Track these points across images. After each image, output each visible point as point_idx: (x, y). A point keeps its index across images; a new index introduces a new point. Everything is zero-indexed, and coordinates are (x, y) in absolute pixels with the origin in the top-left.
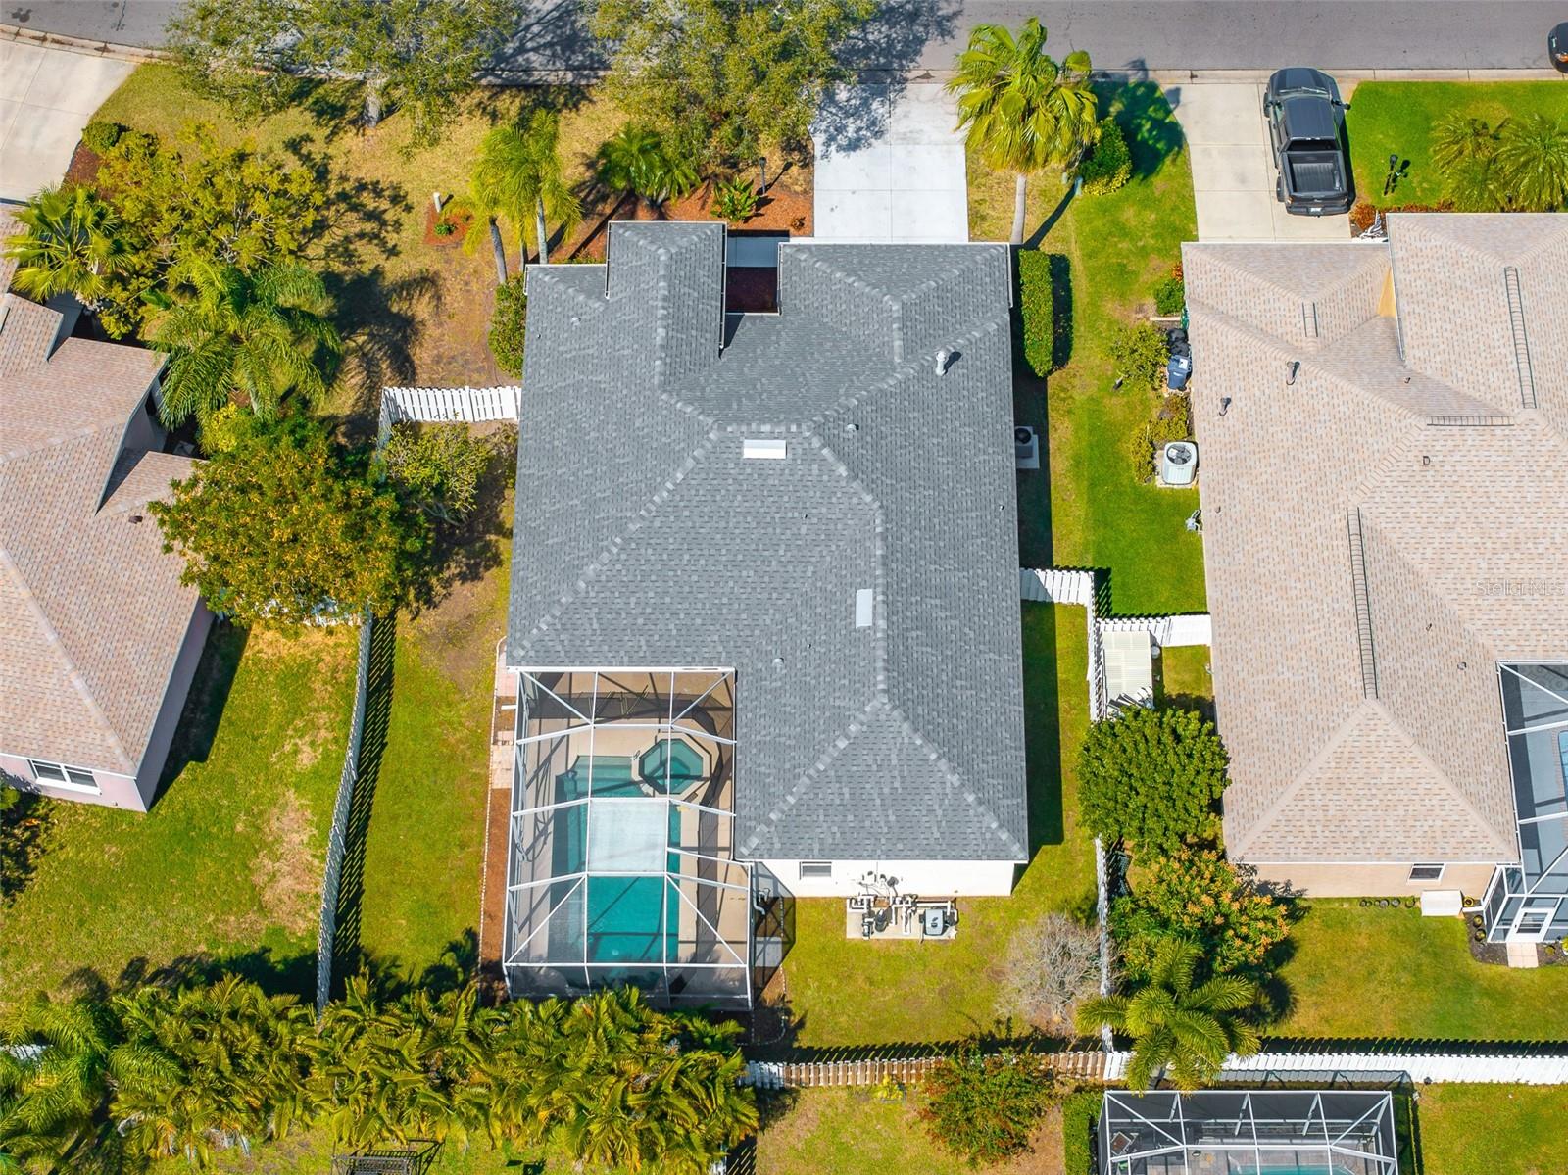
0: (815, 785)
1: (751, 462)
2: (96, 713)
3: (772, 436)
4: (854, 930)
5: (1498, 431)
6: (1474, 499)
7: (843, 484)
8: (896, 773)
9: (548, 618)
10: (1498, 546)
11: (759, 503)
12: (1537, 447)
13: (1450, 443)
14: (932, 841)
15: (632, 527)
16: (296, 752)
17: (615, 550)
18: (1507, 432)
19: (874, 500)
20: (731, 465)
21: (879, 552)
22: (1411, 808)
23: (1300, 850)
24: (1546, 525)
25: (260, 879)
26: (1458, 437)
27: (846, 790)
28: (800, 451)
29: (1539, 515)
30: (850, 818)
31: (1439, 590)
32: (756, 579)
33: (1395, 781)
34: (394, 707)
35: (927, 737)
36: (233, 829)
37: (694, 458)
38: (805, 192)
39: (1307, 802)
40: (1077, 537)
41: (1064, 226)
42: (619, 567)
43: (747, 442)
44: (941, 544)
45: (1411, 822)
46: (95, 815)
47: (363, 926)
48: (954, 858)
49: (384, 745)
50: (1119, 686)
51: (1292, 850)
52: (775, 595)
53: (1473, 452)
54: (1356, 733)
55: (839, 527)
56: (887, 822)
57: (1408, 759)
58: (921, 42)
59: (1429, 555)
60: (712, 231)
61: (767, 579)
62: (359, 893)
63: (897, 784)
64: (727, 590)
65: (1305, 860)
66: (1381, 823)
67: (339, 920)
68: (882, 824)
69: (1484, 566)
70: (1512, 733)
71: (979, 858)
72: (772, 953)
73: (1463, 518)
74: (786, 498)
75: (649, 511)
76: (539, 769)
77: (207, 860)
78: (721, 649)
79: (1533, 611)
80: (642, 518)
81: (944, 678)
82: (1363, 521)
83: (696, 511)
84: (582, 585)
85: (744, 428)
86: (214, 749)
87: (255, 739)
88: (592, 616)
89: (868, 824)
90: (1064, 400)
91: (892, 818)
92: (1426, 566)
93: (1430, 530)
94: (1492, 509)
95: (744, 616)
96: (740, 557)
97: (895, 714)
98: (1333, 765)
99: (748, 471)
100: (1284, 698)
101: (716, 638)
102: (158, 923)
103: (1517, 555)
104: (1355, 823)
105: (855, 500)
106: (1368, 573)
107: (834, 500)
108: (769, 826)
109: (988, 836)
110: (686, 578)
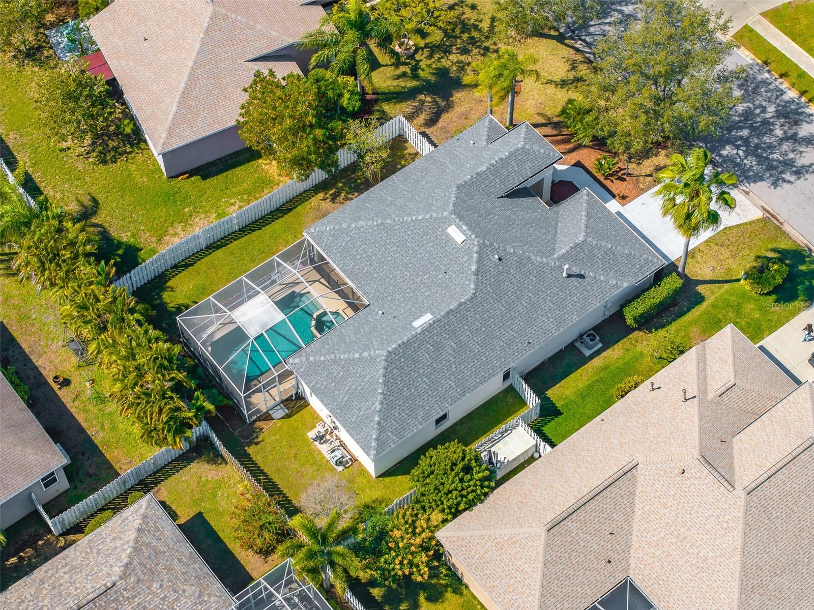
0: (334, 361)
1: (448, 235)
2: (169, 123)
3: (464, 233)
4: (312, 434)
5: (722, 488)
6: (685, 505)
7: (469, 273)
8: (362, 384)
9: (332, 227)
10: (676, 532)
11: (435, 252)
12: (731, 510)
13: (699, 474)
14: (350, 421)
15: (388, 221)
16: (232, 204)
17: (375, 223)
18: (725, 492)
19: (474, 289)
20: (440, 230)
21: (452, 307)
22: (516, 585)
23: (462, 557)
24: (702, 543)
25: (171, 231)
26: (704, 475)
27: (341, 373)
28: (467, 247)
29: (704, 537)
30: (333, 384)
31: (636, 526)
32: (408, 278)
33: (521, 568)
34: (279, 221)
35: (385, 383)
36: (184, 208)
37: (431, 215)
38: (642, 189)
39: (483, 542)
40: (567, 392)
41: (720, 288)
42: (370, 231)
43: (453, 226)
44: (483, 329)
45: (510, 590)
46: (154, 165)
47: (180, 275)
48: (350, 434)
49: (260, 229)
50: (500, 449)
51: (460, 554)
52: (408, 291)
53: (704, 487)
54: (526, 535)
55: (453, 287)
56: (343, 398)
57: (534, 565)
58: (762, 179)
59: (646, 509)
60: (554, 155)
61: (411, 282)
62: (192, 265)
63: (359, 388)
64: (395, 273)
65: (460, 562)
66: (500, 578)
67: (175, 267)
68: (341, 397)
69: (662, 535)
70: (597, 605)
71: (358, 443)
72: (279, 413)
73: (673, 509)
74: (446, 259)
75: (399, 220)
76: (292, 283)
77: (164, 210)
78: (373, 292)
79: (663, 572)
80: (394, 220)
81: (421, 371)
82: (634, 470)
83: (413, 235)
84: (353, 226)
85: (457, 220)
86: (211, 179)
87: (227, 189)
88: (346, 240)
89: (336, 392)
90: (631, 344)
91: (346, 399)
92: (640, 512)
93: (657, 500)
94: (688, 516)
95: (391, 288)
96: (411, 266)
97: (383, 363)
98: (506, 539)
99: (444, 237)
100: (525, 501)
101: (375, 287)
102: (127, 214)
103: (679, 544)
104: (491, 568)
105: (467, 282)
106: (609, 489)
107: (461, 275)
108: (306, 360)
109: (369, 438)
110: (387, 256)
